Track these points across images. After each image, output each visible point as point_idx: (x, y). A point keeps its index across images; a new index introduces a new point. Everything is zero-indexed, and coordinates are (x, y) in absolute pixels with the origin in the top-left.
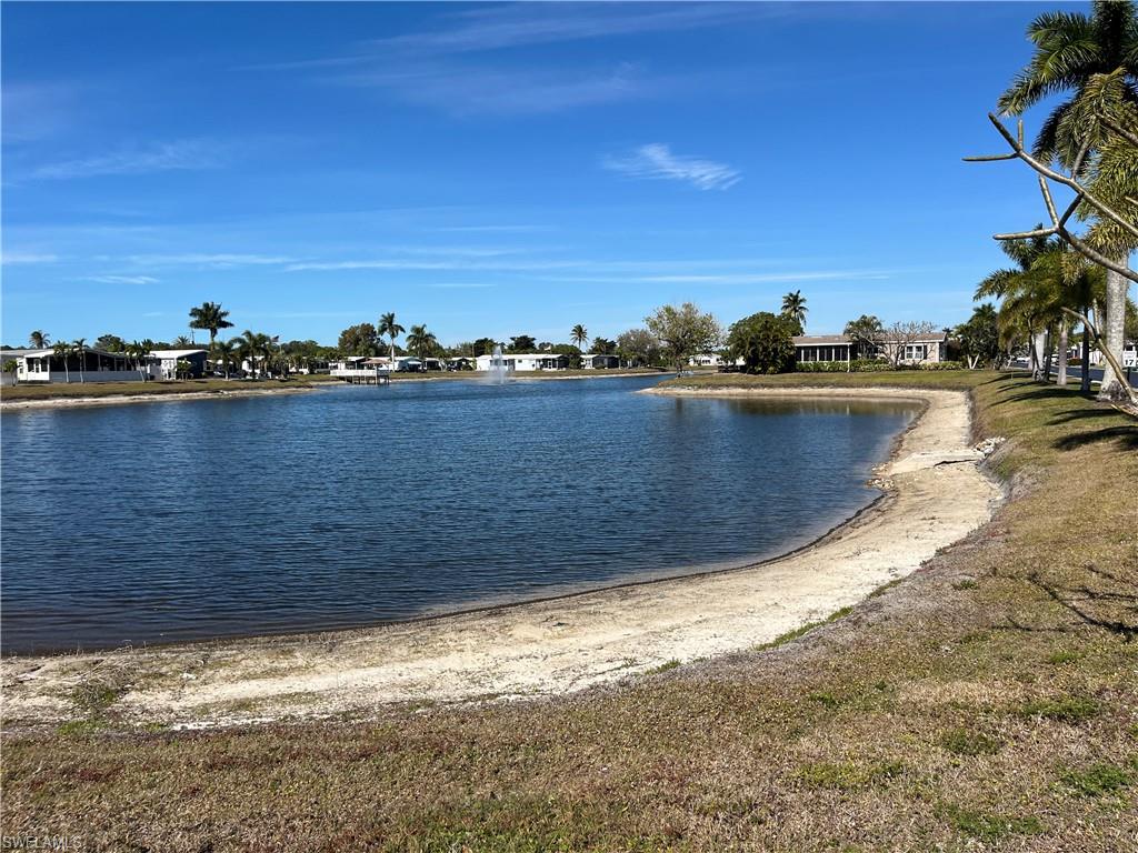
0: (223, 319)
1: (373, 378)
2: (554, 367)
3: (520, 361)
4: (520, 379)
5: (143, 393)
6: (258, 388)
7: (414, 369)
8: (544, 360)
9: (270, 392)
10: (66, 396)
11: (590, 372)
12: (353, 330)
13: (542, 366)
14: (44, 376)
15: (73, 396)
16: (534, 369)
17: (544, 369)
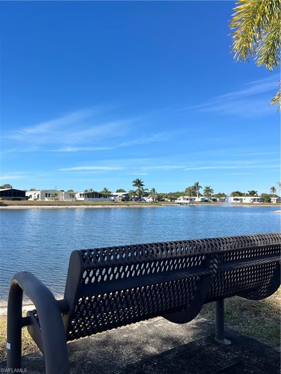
0: (142, 184)
1: (188, 203)
2: (258, 201)
3: (245, 199)
4: (244, 206)
6: (142, 205)
7: (206, 201)
8: (254, 199)
9: (146, 206)
11: (274, 204)
12: (189, 188)
13: (253, 201)
16: (250, 202)
17: (254, 202)
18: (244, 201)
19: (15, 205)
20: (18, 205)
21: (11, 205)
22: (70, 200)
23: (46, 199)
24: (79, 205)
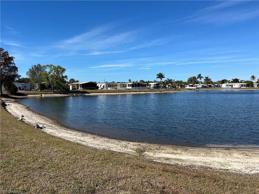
0: (163, 76)
1: (195, 89)
2: (245, 87)
3: (234, 85)
5: (147, 91)
6: (169, 91)
7: (205, 87)
8: (242, 85)
9: (172, 92)
10: (134, 92)
11: (256, 88)
12: (191, 78)
14: (131, 88)
15: (135, 92)
16: (239, 87)
17: (242, 87)
18: (234, 87)
19: (94, 93)
20: (95, 93)
21: (92, 93)
22: (123, 89)
23: (109, 89)
24: (131, 92)
